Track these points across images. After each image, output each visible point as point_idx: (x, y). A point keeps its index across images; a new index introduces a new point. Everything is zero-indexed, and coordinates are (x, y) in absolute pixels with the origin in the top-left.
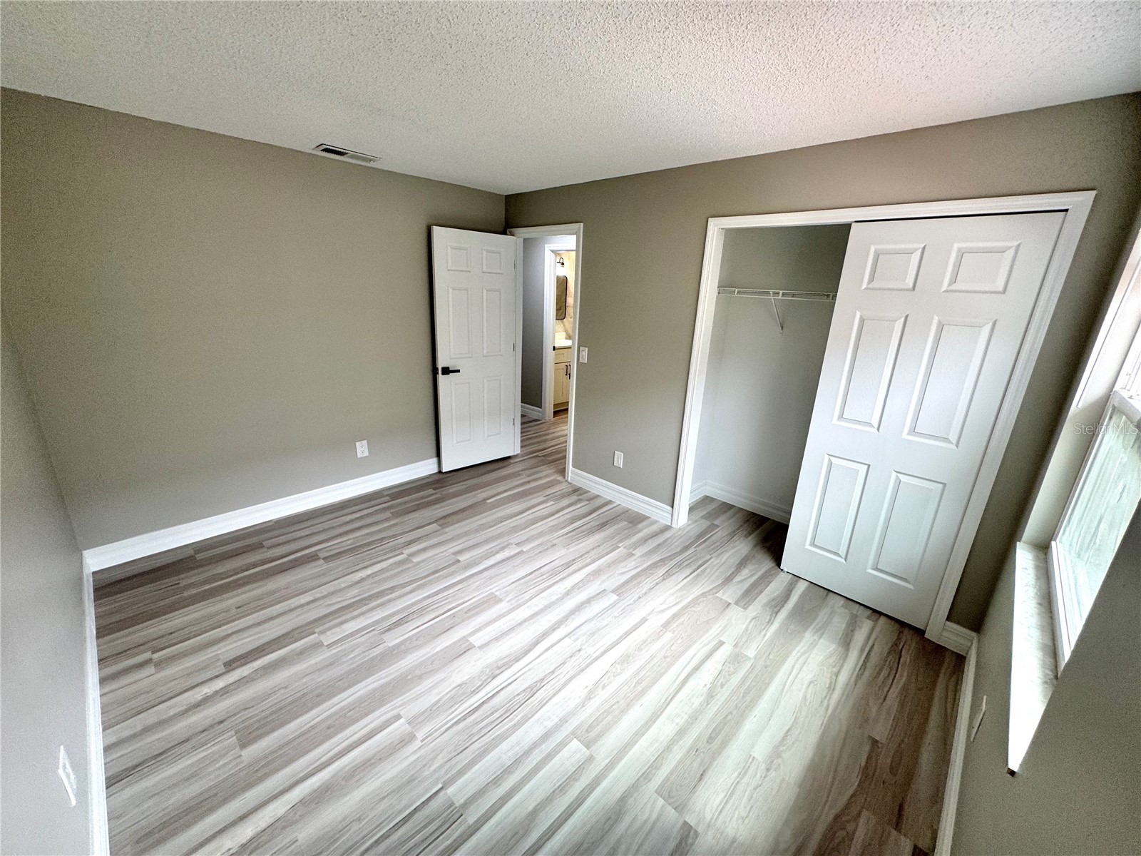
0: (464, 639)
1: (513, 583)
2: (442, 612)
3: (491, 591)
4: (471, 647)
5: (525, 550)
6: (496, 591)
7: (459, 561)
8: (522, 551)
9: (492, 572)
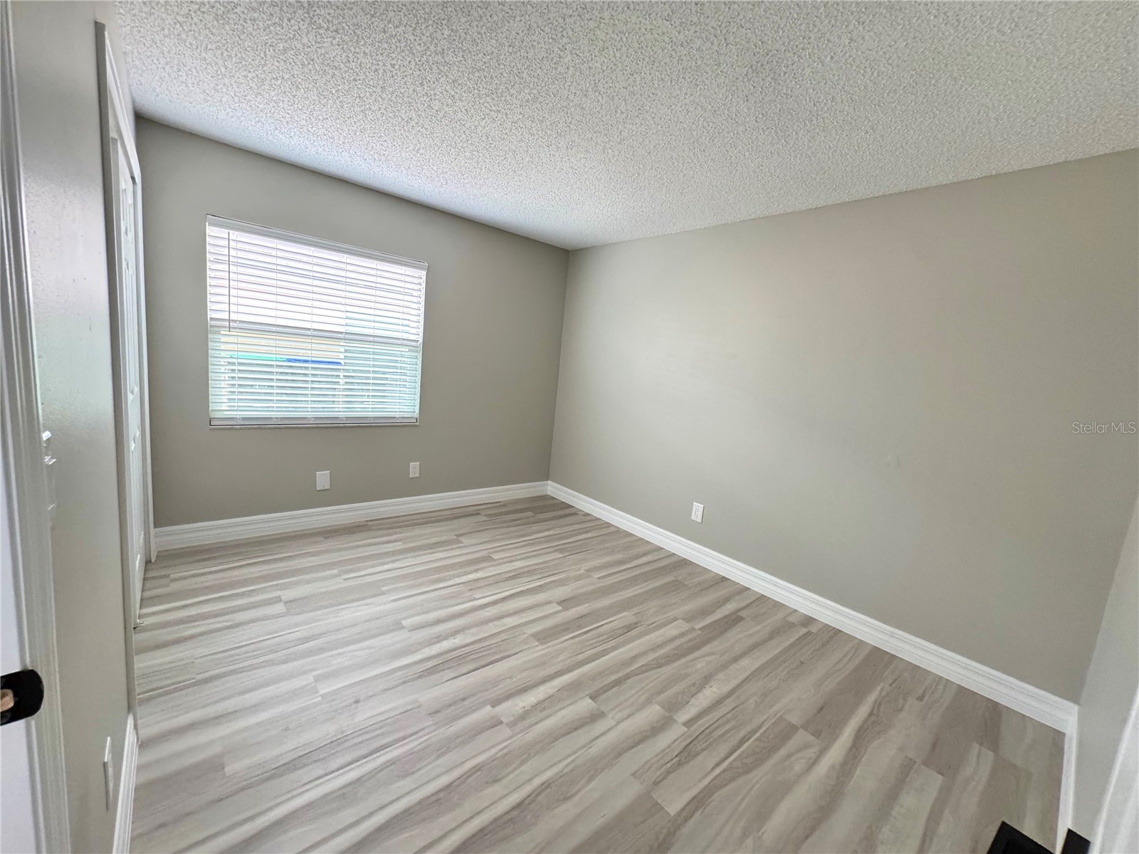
0: (565, 609)
1: (516, 653)
2: (592, 632)
3: (544, 647)
4: (560, 603)
5: (489, 708)
6: (537, 646)
7: (593, 698)
8: (493, 707)
9: (542, 673)
